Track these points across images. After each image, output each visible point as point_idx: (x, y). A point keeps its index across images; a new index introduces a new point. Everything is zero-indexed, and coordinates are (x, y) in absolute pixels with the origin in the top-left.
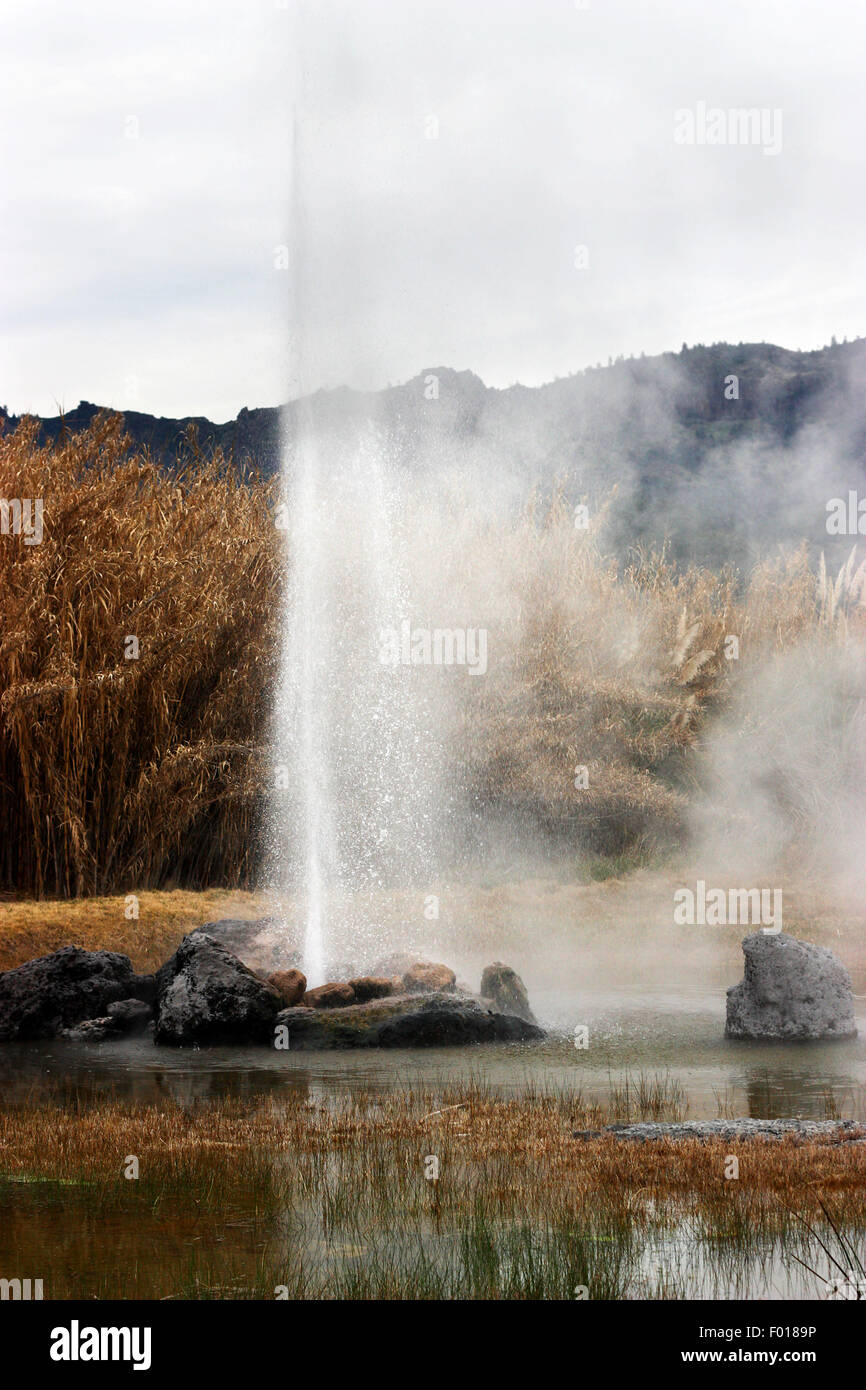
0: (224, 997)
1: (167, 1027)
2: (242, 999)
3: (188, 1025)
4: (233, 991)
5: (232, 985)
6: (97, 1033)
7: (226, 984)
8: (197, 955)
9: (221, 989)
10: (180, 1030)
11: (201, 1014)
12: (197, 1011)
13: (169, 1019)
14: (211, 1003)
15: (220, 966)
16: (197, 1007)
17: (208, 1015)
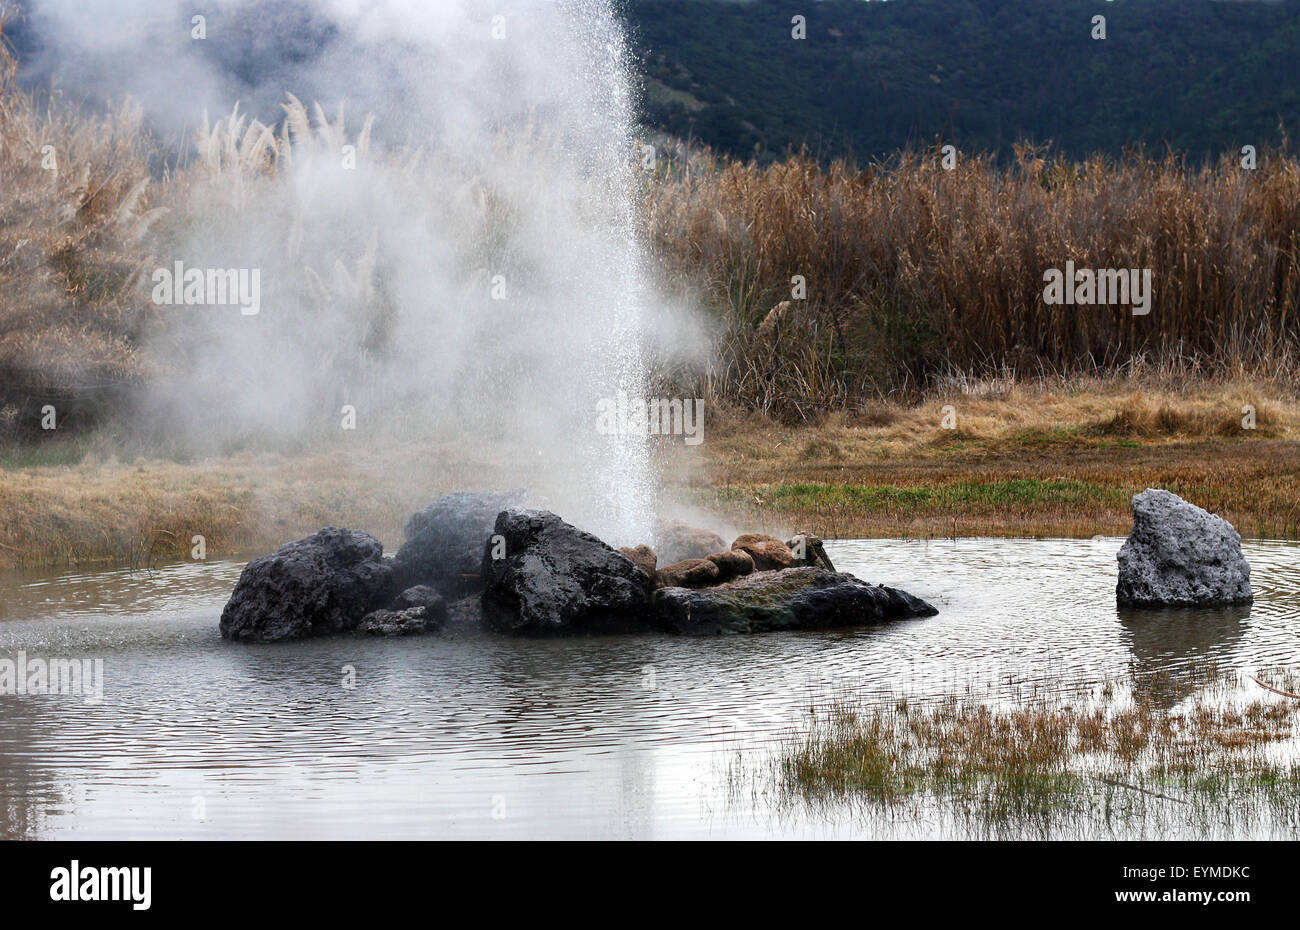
0: (598, 578)
1: (539, 614)
2: (621, 580)
3: (565, 612)
4: (605, 570)
5: (603, 565)
6: (417, 626)
7: (595, 563)
8: (545, 531)
9: (593, 570)
10: (556, 618)
11: (574, 599)
12: (570, 595)
13: (540, 606)
14: (585, 585)
15: (578, 543)
16: (570, 592)
17: (584, 600)
